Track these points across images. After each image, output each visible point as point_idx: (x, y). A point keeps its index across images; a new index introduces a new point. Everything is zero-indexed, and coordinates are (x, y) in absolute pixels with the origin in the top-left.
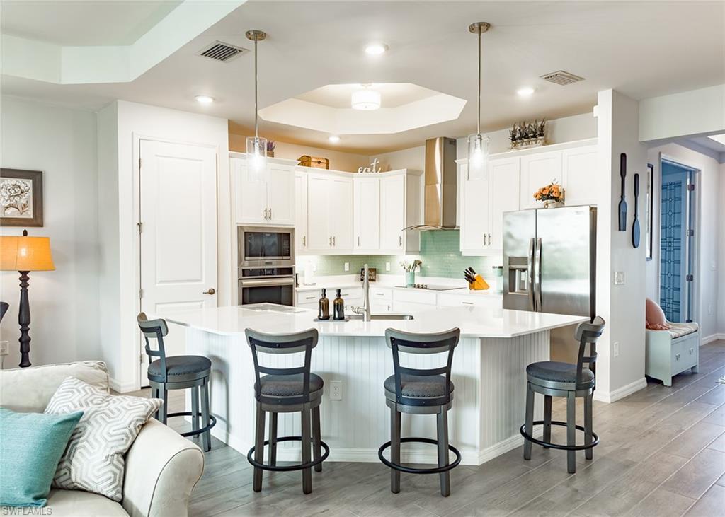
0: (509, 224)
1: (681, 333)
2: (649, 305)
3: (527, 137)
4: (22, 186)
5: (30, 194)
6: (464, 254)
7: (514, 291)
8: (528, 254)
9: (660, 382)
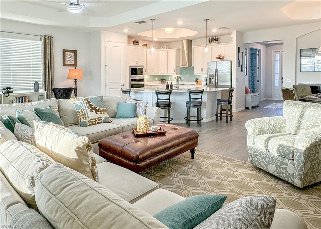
0: (209, 65)
1: (254, 95)
2: (246, 87)
3: (213, 41)
4: (72, 55)
5: (74, 57)
6: (195, 74)
7: (210, 84)
8: (214, 74)
9: (248, 108)
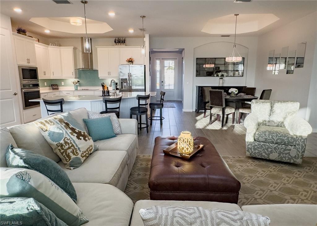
3: (120, 42)
6: (100, 78)
7: (122, 88)
8: (127, 78)
